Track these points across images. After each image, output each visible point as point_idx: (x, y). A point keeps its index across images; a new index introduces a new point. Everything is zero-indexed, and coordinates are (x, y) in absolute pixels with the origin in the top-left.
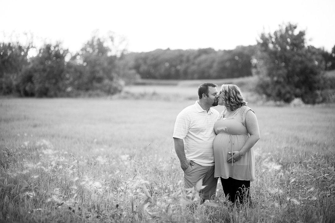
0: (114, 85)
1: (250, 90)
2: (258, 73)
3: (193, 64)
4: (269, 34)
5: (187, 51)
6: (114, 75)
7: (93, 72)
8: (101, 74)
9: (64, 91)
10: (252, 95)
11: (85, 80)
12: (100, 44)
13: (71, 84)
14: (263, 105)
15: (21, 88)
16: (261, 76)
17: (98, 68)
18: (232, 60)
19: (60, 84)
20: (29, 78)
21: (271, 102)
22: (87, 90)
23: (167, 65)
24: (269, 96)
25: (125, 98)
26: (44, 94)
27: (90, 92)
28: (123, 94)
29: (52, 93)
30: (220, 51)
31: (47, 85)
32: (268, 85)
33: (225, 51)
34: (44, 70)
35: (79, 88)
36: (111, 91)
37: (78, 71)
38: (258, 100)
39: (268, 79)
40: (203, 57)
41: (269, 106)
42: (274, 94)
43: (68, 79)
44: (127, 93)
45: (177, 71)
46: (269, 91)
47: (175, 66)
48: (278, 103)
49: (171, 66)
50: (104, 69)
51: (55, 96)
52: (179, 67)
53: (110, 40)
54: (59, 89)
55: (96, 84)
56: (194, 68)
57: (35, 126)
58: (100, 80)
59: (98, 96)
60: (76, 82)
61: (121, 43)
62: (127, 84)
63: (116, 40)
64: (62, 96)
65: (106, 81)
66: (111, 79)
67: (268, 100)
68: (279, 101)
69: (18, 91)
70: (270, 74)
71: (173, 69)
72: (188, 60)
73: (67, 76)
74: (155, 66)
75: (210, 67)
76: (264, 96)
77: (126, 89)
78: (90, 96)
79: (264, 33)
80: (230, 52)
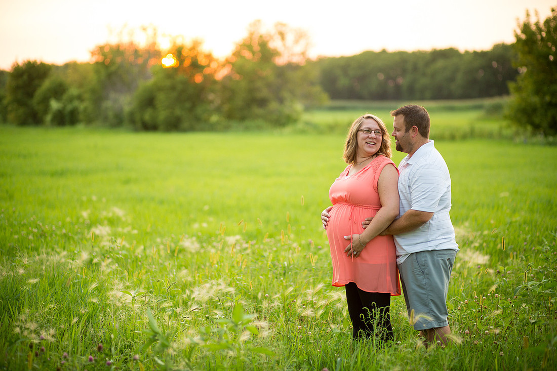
0: (286, 110)
1: (506, 118)
2: (519, 89)
3: (424, 74)
4: (537, 24)
5: (414, 54)
6: (286, 94)
7: (251, 90)
8: (264, 93)
9: (206, 121)
10: (509, 127)
11: (239, 102)
12: (263, 45)
13: (218, 110)
14: (525, 143)
15: (137, 117)
16: (524, 95)
17: (259, 84)
18: (487, 67)
19: (199, 110)
20: (149, 101)
21: (540, 138)
22: (243, 119)
23: (381, 77)
24: (536, 127)
25: (303, 132)
26: (174, 126)
27: (248, 123)
28: (300, 126)
29: (185, 124)
30: (467, 52)
31: (178, 112)
32: (535, 110)
33: (475, 53)
34: (173, 88)
35: (230, 116)
36: (281, 121)
37: (227, 89)
38: (517, 134)
39: (535, 100)
40: (440, 63)
41: (534, 144)
42: (545, 124)
43: (212, 102)
44: (308, 123)
45: (398, 87)
46: (537, 120)
47: (394, 79)
48: (551, 139)
49: (389, 78)
50: (269, 86)
51: (191, 129)
52: (401, 81)
53: (280, 37)
54: (198, 119)
55: (257, 110)
56: (424, 81)
57: (127, 182)
58: (262, 103)
59: (259, 128)
60: (226, 107)
61: (297, 41)
62: (308, 109)
63: (290, 38)
64: (202, 130)
65: (274, 105)
66: (281, 101)
67: (534, 134)
68: (552, 136)
69: (132, 121)
70: (538, 92)
71: (391, 84)
72: (415, 69)
73: (211, 96)
74: (362, 78)
75: (452, 79)
76: (529, 128)
77: (307, 117)
78: (247, 129)
79: (528, 23)
80: (483, 54)
